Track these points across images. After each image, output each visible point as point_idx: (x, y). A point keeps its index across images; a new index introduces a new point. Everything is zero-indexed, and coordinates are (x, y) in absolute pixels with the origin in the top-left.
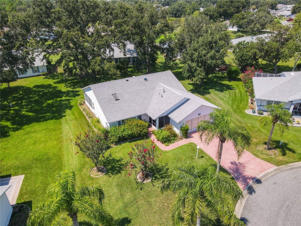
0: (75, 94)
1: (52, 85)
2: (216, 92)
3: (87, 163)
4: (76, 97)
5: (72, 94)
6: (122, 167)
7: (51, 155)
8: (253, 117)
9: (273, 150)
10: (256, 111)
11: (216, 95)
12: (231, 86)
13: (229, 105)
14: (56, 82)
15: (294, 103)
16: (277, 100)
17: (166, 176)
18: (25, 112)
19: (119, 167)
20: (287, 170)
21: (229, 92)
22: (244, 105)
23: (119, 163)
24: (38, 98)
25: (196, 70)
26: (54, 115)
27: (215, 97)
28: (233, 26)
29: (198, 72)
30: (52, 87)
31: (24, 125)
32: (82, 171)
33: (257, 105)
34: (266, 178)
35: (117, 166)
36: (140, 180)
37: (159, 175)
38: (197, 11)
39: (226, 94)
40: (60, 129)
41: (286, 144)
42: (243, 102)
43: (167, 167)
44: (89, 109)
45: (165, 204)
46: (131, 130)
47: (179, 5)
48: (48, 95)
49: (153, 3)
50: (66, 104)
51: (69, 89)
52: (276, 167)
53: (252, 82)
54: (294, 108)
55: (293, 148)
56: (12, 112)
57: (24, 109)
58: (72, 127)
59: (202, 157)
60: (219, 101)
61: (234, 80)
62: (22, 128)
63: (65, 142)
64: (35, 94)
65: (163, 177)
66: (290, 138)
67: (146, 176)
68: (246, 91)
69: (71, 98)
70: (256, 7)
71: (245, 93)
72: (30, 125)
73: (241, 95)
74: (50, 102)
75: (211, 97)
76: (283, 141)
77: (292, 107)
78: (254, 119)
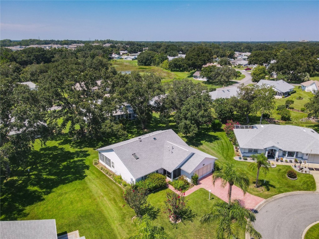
0: (85, 154)
1: (58, 147)
2: (206, 142)
3: (126, 214)
4: (87, 157)
5: (82, 154)
6: (156, 213)
7: (92, 212)
8: (240, 162)
9: (261, 188)
10: (242, 158)
11: (208, 145)
12: (217, 136)
13: (220, 153)
14: (60, 143)
15: (267, 149)
16: (255, 148)
17: (191, 216)
18: (46, 175)
19: (153, 214)
20: (272, 201)
21: (217, 142)
22: (231, 153)
23: (152, 211)
24: (51, 161)
25: (190, 127)
26: (76, 176)
27: (207, 148)
28: (203, 77)
29: (192, 128)
30: (59, 149)
31: (53, 188)
32: (125, 221)
33: (241, 152)
34: (260, 208)
35: (151, 214)
36: (173, 222)
37: (186, 216)
38: (166, 61)
39: (215, 144)
40: (87, 188)
41: (268, 182)
42: (230, 150)
43: (189, 209)
44: (105, 167)
45: (198, 237)
46: (155, 182)
48: (59, 157)
49: (118, 49)
50: (81, 164)
51: (77, 149)
52: (265, 200)
53: (233, 133)
54: (269, 153)
55: (273, 185)
56: (33, 177)
57: (43, 173)
58: (98, 185)
59: (213, 198)
60: (212, 151)
61: (218, 131)
62: (52, 191)
63: (98, 199)
64: (46, 157)
65: (190, 217)
66: (270, 177)
67: (177, 218)
68: (230, 141)
69: (83, 159)
70: (217, 56)
71: (229, 142)
72: (59, 188)
73: (227, 144)
74: (65, 163)
75: (204, 148)
76: (266, 179)
77: (267, 152)
78: (241, 164)
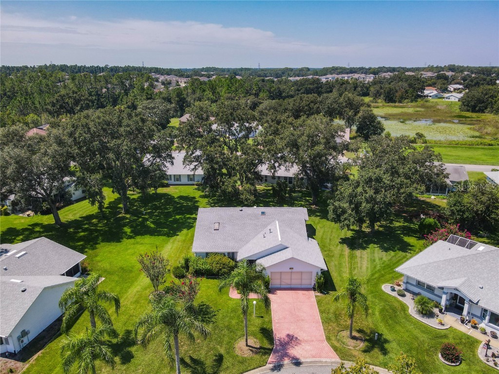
1: (196, 199)
9: (359, 342)
10: (397, 290)
11: (372, 253)
14: (202, 195)
15: (445, 291)
24: (172, 211)
26: (169, 232)
27: (366, 256)
30: (194, 201)
34: (311, 365)
41: (385, 342)
43: (216, 313)
47: (484, 92)
48: (183, 209)
52: (337, 360)
58: (174, 248)
59: (262, 317)
64: (172, 205)
74: (179, 217)
75: (361, 254)
77: (445, 296)
